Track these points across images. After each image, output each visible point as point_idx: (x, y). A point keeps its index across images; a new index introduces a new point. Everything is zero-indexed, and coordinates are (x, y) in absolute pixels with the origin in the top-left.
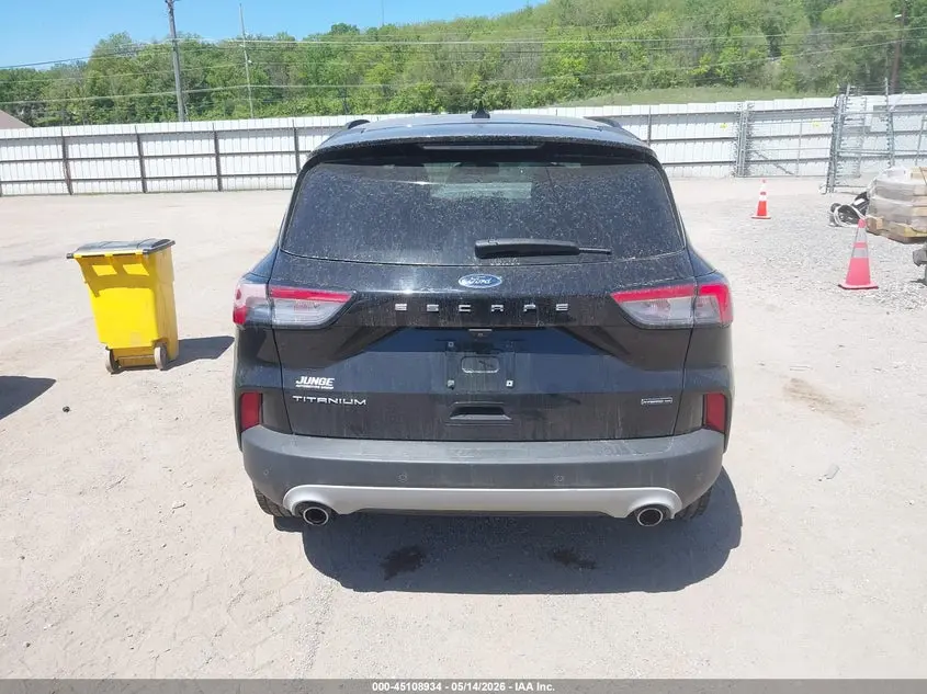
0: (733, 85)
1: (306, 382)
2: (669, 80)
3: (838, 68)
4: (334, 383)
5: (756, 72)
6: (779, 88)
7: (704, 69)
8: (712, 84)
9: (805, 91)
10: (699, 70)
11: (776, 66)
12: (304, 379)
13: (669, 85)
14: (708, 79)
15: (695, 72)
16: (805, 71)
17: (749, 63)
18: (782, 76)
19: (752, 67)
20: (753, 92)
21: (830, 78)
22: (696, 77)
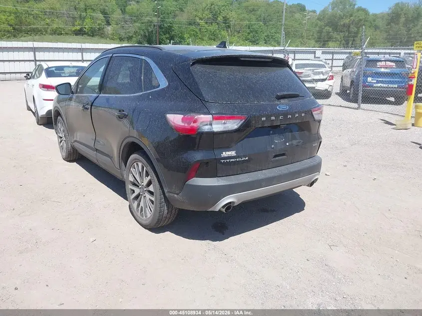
0: (93, 36)
1: (225, 154)
2: (61, 31)
3: (135, 33)
4: (236, 153)
5: (102, 32)
6: (112, 39)
7: (78, 28)
8: (83, 35)
9: (124, 41)
10: (75, 28)
11: (109, 29)
12: (224, 153)
13: (61, 34)
14: (80, 33)
15: (74, 29)
16: (122, 33)
17: (98, 27)
18: (113, 34)
19: (99, 29)
20: (102, 40)
21: (132, 36)
22: (74, 31)
